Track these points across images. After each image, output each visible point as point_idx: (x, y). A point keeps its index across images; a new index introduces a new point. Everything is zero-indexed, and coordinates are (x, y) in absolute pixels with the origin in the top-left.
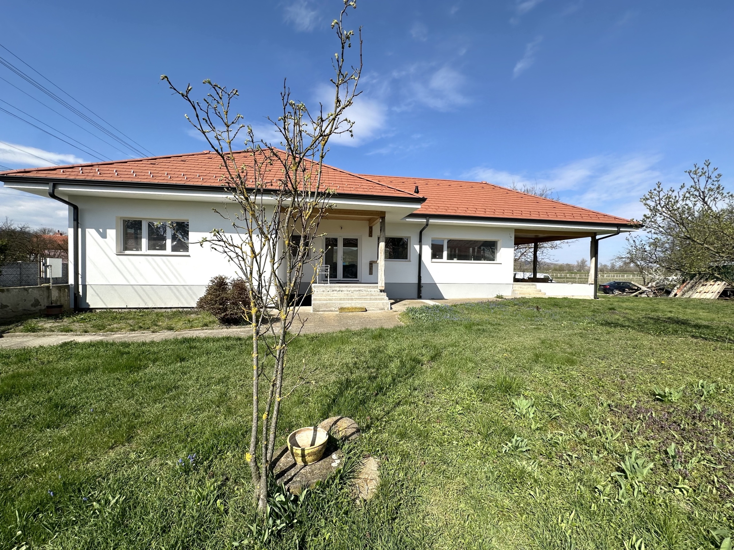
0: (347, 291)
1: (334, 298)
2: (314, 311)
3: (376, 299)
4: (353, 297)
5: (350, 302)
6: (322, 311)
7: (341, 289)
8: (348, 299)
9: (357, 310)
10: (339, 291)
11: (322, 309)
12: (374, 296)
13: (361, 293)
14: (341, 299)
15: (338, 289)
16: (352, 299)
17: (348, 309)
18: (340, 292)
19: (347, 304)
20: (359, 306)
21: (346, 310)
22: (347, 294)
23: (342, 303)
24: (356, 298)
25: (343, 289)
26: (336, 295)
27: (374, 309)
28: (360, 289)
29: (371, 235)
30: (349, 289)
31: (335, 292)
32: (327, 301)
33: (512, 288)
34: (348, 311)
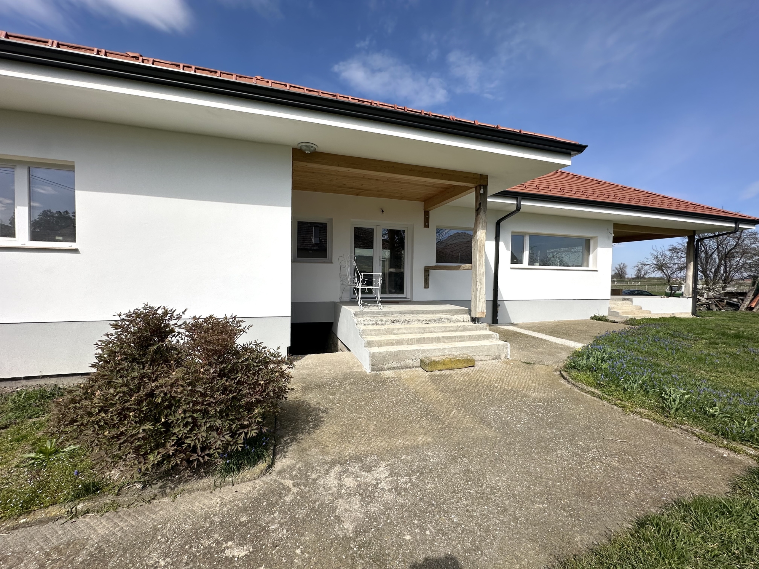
2: (373, 370)
3: (476, 337)
5: (438, 346)
6: (390, 369)
7: (408, 317)
8: (431, 341)
9: (460, 365)
10: (406, 321)
11: (389, 365)
12: (469, 331)
13: (443, 324)
14: (416, 341)
15: (400, 317)
16: (436, 340)
17: (443, 363)
18: (409, 325)
19: (434, 352)
20: (457, 354)
21: (440, 367)
23: (428, 351)
24: (446, 338)
25: (411, 317)
26: (401, 331)
28: (437, 315)
29: (426, 224)
30: (419, 317)
31: (400, 325)
32: (393, 344)
33: (609, 304)
34: (444, 367)
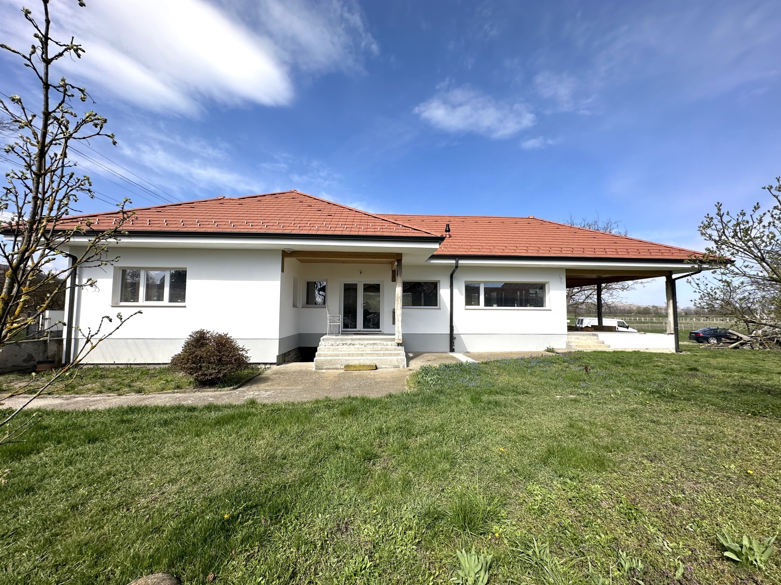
0: (360, 344)
1: (341, 353)
2: (316, 369)
3: (391, 355)
4: (364, 352)
5: (360, 358)
6: (325, 369)
7: (353, 342)
8: (358, 355)
9: (365, 368)
10: (350, 344)
11: (326, 367)
12: (390, 350)
13: (376, 347)
14: (349, 355)
15: (349, 342)
16: (362, 355)
17: (355, 366)
18: (351, 346)
19: (355, 361)
20: (368, 363)
21: (352, 369)
22: (358, 348)
23: (350, 360)
24: (367, 354)
25: (357, 342)
26: (345, 349)
27: (387, 366)
28: (376, 342)
29: (394, 280)
30: (362, 342)
31: (345, 346)
32: (333, 356)
33: (565, 339)
34: (355, 369)
